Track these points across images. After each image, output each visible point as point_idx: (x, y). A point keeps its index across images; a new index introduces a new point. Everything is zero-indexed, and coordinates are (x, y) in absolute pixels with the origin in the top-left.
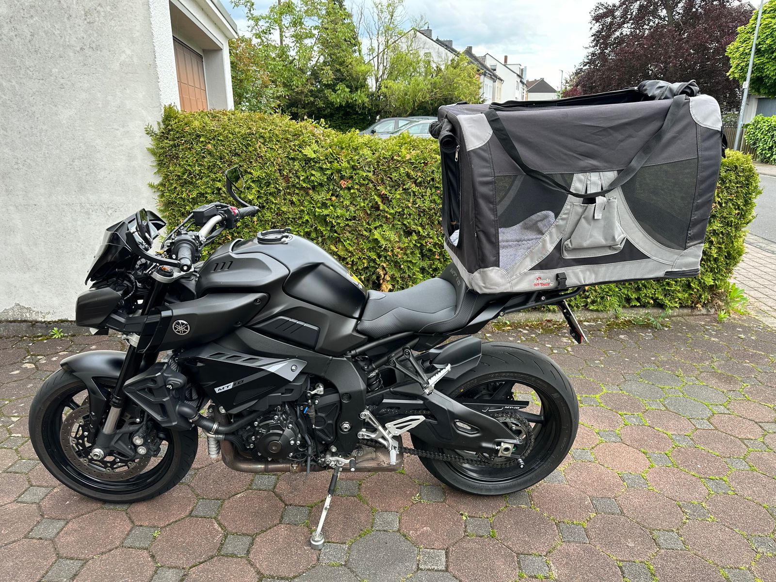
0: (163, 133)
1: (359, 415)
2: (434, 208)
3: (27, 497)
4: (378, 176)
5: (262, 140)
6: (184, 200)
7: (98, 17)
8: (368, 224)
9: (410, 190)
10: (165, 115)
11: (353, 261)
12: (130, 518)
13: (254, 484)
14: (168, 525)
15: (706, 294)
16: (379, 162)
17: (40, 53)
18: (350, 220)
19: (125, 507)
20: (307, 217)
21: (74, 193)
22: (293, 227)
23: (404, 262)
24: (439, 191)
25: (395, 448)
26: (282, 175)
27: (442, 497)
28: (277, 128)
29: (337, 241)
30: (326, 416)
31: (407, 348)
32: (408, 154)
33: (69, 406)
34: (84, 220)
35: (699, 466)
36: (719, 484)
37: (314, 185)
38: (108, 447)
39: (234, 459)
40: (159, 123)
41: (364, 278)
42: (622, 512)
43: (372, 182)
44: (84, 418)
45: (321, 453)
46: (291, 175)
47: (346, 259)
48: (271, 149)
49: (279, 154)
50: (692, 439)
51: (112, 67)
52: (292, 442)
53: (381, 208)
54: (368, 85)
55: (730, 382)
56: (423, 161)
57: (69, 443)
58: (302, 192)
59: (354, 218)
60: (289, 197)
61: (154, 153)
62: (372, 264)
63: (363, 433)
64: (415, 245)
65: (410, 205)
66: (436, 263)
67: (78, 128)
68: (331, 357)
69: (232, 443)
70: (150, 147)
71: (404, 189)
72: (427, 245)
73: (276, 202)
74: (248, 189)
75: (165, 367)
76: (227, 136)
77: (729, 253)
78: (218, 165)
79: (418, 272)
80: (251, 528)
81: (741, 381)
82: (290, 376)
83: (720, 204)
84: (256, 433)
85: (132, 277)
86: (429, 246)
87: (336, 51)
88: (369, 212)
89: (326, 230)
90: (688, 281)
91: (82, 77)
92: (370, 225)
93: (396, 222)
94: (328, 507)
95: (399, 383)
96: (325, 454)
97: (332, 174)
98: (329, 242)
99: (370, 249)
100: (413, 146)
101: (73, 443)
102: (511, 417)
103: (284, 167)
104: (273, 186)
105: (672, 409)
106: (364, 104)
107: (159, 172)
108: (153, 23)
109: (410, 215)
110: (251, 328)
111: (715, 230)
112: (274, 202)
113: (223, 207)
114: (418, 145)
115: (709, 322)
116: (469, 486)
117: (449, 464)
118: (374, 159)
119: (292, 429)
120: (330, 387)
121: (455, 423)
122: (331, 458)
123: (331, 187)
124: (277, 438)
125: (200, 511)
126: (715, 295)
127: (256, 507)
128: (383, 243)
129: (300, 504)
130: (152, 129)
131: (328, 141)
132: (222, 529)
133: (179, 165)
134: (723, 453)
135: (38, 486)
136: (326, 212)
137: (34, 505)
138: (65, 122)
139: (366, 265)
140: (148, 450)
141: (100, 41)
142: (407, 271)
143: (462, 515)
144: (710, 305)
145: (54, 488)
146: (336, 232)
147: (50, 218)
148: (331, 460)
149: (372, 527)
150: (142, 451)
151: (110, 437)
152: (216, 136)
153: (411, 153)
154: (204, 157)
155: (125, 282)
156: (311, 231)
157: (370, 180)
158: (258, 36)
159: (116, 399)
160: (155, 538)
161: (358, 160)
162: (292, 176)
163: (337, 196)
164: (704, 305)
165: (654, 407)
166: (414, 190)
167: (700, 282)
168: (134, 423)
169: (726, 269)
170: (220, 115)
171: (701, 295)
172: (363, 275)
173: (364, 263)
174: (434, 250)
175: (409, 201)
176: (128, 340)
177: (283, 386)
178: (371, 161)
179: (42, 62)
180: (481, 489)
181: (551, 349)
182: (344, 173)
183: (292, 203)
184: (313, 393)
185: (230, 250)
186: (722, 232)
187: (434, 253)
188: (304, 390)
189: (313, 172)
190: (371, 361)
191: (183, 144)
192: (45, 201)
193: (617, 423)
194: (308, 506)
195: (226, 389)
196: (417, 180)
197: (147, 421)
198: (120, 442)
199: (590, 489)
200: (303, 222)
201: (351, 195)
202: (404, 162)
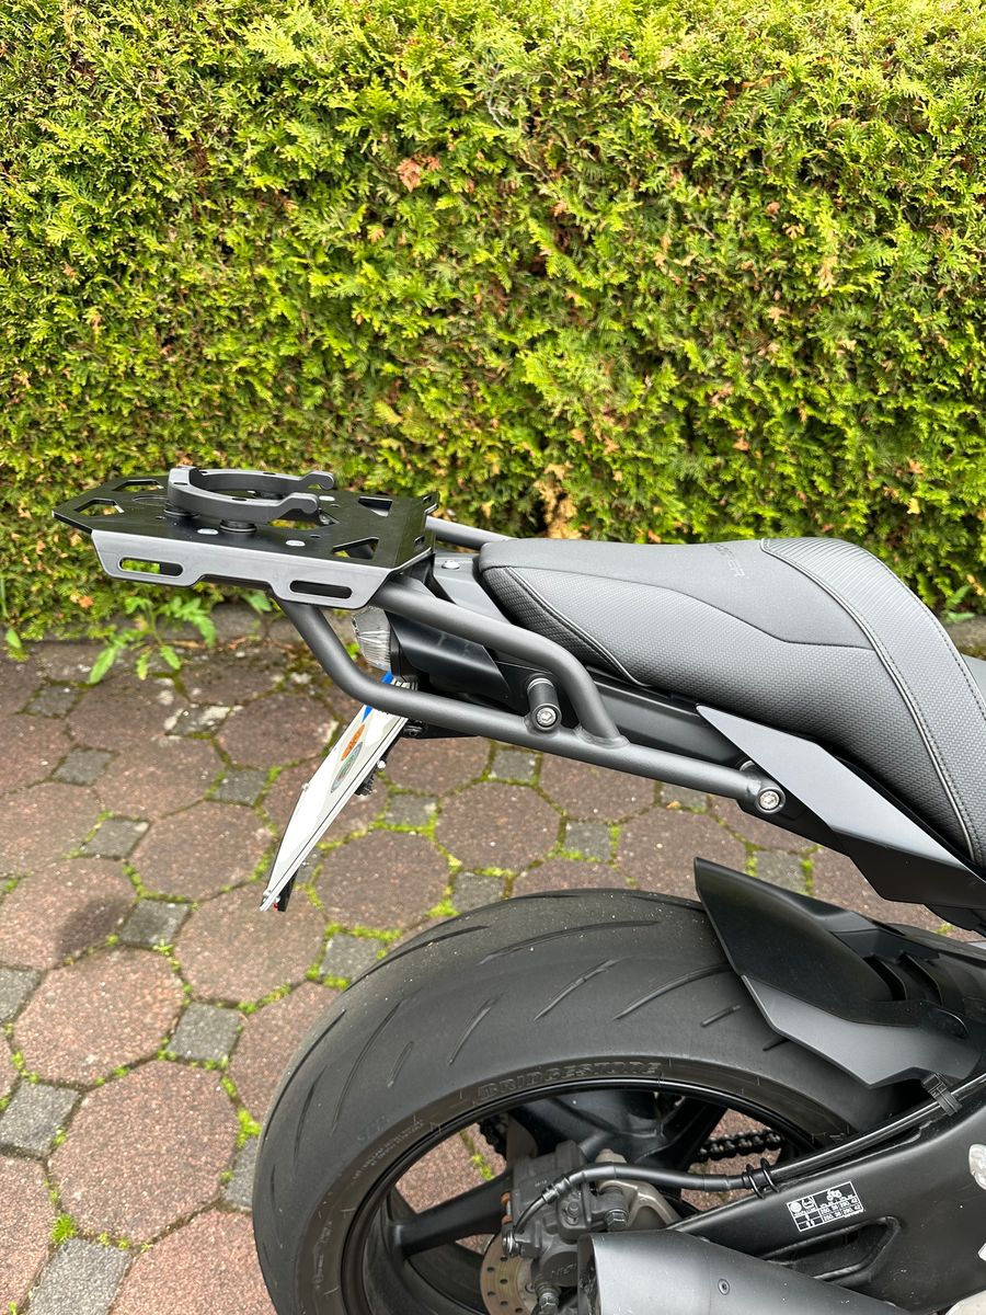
2: (749, 272)
4: (545, 141)
8: (505, 326)
9: (664, 201)
11: (453, 458)
16: (552, 82)
18: (443, 313)
20: (281, 305)
23: (624, 462)
24: (774, 206)
29: (398, 388)
32: (667, 49)
37: (301, 182)
43: (523, 167)
46: (211, 140)
47: (433, 448)
49: (157, 53)
53: (552, 269)
56: (723, 77)
58: (258, 208)
59: (454, 307)
62: (517, 468)
64: (668, 407)
65: (660, 258)
66: (735, 465)
71: (640, 196)
72: (709, 406)
79: (669, 492)
86: (719, 409)
88: (507, 285)
89: (356, 350)
92: (513, 332)
93: (606, 322)
97: (364, 133)
99: (510, 419)
103: (180, 105)
104: (141, 187)
109: (658, 296)
112: (157, 248)
114: (709, 11)
118: (532, 70)
123: (365, 187)
128: (554, 397)
136: (347, 286)
139: (496, 470)
142: (633, 492)
146: (391, 358)
153: (678, 41)
156: (302, 355)
157: (512, 157)
161: (466, 74)
162: (219, 146)
163: (386, 225)
166: (681, 199)
173: (490, 464)
174: (735, 423)
175: (658, 242)
178: (516, 79)
182: (408, 131)
183: (225, 250)
187: (732, 435)
189: (294, 128)
196: (693, 157)
200: (269, 323)
201: (442, 216)
202: (649, 81)
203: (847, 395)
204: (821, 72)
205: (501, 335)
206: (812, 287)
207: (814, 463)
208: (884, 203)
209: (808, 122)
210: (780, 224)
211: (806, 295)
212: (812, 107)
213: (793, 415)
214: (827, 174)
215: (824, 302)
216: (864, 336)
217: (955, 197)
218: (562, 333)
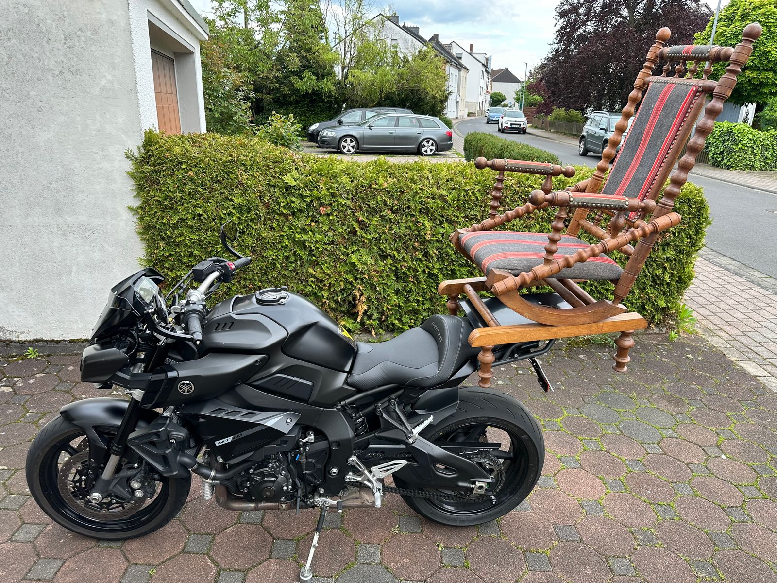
0: (143, 158)
1: (347, 461)
2: (409, 234)
3: (20, 536)
4: (356, 203)
5: (242, 168)
6: (164, 225)
7: (79, 42)
8: (346, 248)
9: (386, 217)
10: (145, 140)
11: (330, 284)
12: (125, 556)
13: (242, 518)
14: (163, 562)
15: (659, 315)
16: (357, 190)
17: (18, 76)
18: (329, 244)
19: (119, 545)
20: (286, 242)
21: (51, 215)
22: (272, 251)
23: (379, 284)
24: (414, 219)
25: (379, 489)
26: (263, 202)
27: (419, 528)
28: (258, 155)
29: (315, 264)
30: (316, 462)
31: (393, 399)
32: (385, 182)
33: (66, 451)
34: (61, 242)
35: (649, 492)
36: (666, 510)
37: (294, 212)
38: (107, 491)
39: (228, 499)
40: (139, 148)
41: (341, 299)
42: (581, 539)
43: (350, 209)
44: (82, 463)
45: (310, 493)
46: (271, 201)
47: (324, 281)
48: (252, 176)
49: (260, 181)
50: (643, 464)
51: (92, 91)
52: (285, 488)
53: (359, 234)
54: (334, 73)
55: (678, 405)
56: (399, 190)
57: (67, 487)
58: (282, 218)
59: (332, 243)
60: (269, 222)
61: (132, 176)
62: (349, 286)
63: (350, 477)
64: (391, 269)
65: (386, 231)
66: (410, 285)
67: (55, 151)
68: (322, 408)
69: (227, 488)
70: (130, 171)
71: (380, 216)
72: (402, 268)
73: (256, 227)
74: (229, 215)
75: (168, 422)
76: (208, 163)
77: (680, 278)
78: (199, 191)
79: (392, 293)
80: (242, 564)
81: (688, 404)
82: (285, 429)
83: (674, 234)
84: (250, 479)
85: (135, 334)
86: (404, 269)
87: (303, 38)
88: (347, 237)
89: (305, 254)
90: (643, 303)
91: (60, 101)
92: (347, 249)
93: (373, 247)
94: (317, 545)
95: (383, 428)
96: (313, 495)
97: (312, 201)
98: (307, 265)
99: (347, 272)
100: (389, 174)
101: (70, 487)
102: (485, 457)
103: (264, 193)
104: (253, 212)
105: (626, 433)
106: (330, 92)
107: (138, 195)
108: (134, 49)
109: (386, 240)
110: (250, 385)
111: (668, 257)
112: (255, 227)
113: (220, 262)
114: (394, 173)
115: (660, 341)
116: (446, 518)
117: (429, 501)
118: (353, 187)
119: (285, 475)
120: (320, 435)
121: (434, 465)
122: (319, 499)
123: (311, 213)
124: (271, 485)
125: (193, 547)
126: (667, 315)
127: (245, 541)
128: (360, 266)
129: (288, 538)
130: (132, 154)
131: (308, 168)
132: (215, 565)
133: (160, 190)
134: (671, 478)
135: (31, 524)
136: (305, 237)
137: (29, 544)
138: (42, 144)
139: (342, 287)
140: (145, 492)
141: (80, 65)
142: (382, 293)
143: (438, 545)
144: (662, 325)
145: (47, 525)
146: (314, 255)
147: (26, 239)
148: (319, 500)
149: (356, 560)
150: (139, 494)
151: (108, 482)
152: (197, 163)
153: (388, 180)
154: (185, 184)
155: (128, 338)
156: (290, 255)
157: (348, 207)
158: (222, 18)
159: (117, 447)
160: (151, 576)
161: (337, 188)
162: (273, 203)
163: (316, 222)
164: (657, 325)
165: (610, 431)
166: (391, 217)
167: (653, 304)
168: (133, 468)
169: (677, 293)
170: (200, 140)
171: (654, 316)
172: (339, 296)
173: (341, 285)
174: (409, 273)
175: (385, 227)
176: (130, 394)
177: (278, 438)
178: (349, 189)
179: (19, 84)
180: (455, 520)
181: (517, 369)
182: (323, 201)
183: (272, 228)
184: (304, 441)
185: (231, 311)
186: (674, 259)
187: (408, 277)
188: (297, 439)
189: (294, 199)
190: (357, 410)
191: (164, 171)
192: (20, 222)
193: (577, 448)
194: (296, 540)
195: (225, 442)
196: (393, 208)
197: (145, 466)
198: (118, 486)
199: (553, 516)
200: (282, 247)
201: (330, 221)
202: (381, 190)
203: (437, 265)
204: (422, 189)
205: (345, 250)
206: (425, 238)
207: (431, 285)
208: (441, 218)
209: (420, 200)
210: (416, 223)
211: (424, 240)
212: (420, 197)
213: (424, 271)
214: (427, 212)
215: (428, 242)
216: (440, 250)
217: (457, 217)
218: (361, 249)
